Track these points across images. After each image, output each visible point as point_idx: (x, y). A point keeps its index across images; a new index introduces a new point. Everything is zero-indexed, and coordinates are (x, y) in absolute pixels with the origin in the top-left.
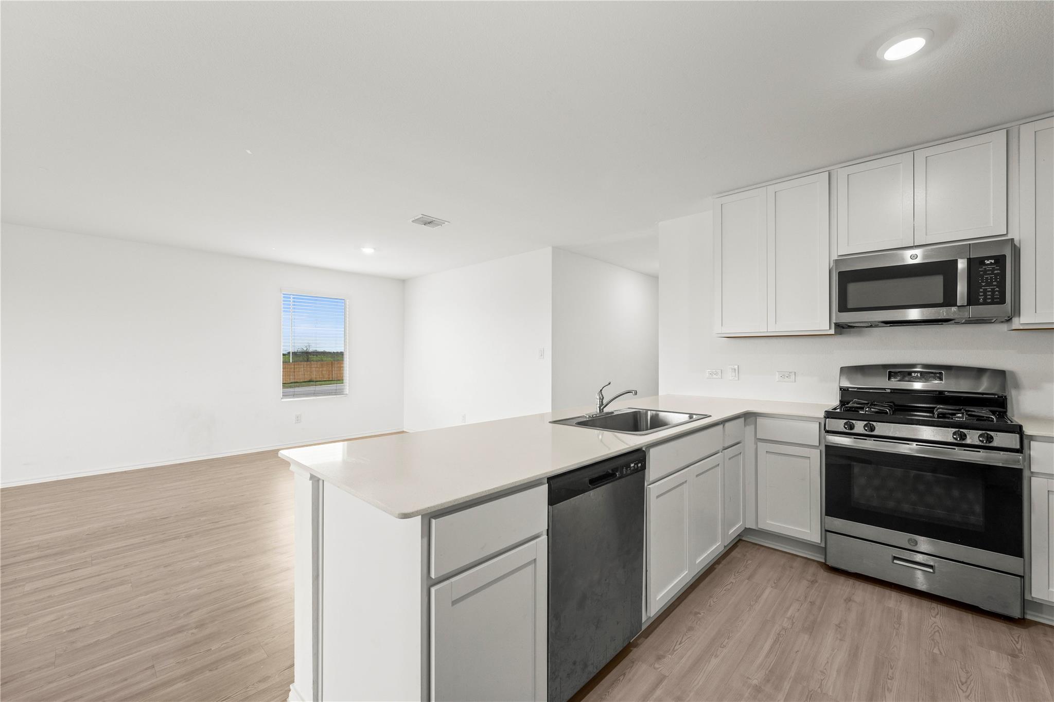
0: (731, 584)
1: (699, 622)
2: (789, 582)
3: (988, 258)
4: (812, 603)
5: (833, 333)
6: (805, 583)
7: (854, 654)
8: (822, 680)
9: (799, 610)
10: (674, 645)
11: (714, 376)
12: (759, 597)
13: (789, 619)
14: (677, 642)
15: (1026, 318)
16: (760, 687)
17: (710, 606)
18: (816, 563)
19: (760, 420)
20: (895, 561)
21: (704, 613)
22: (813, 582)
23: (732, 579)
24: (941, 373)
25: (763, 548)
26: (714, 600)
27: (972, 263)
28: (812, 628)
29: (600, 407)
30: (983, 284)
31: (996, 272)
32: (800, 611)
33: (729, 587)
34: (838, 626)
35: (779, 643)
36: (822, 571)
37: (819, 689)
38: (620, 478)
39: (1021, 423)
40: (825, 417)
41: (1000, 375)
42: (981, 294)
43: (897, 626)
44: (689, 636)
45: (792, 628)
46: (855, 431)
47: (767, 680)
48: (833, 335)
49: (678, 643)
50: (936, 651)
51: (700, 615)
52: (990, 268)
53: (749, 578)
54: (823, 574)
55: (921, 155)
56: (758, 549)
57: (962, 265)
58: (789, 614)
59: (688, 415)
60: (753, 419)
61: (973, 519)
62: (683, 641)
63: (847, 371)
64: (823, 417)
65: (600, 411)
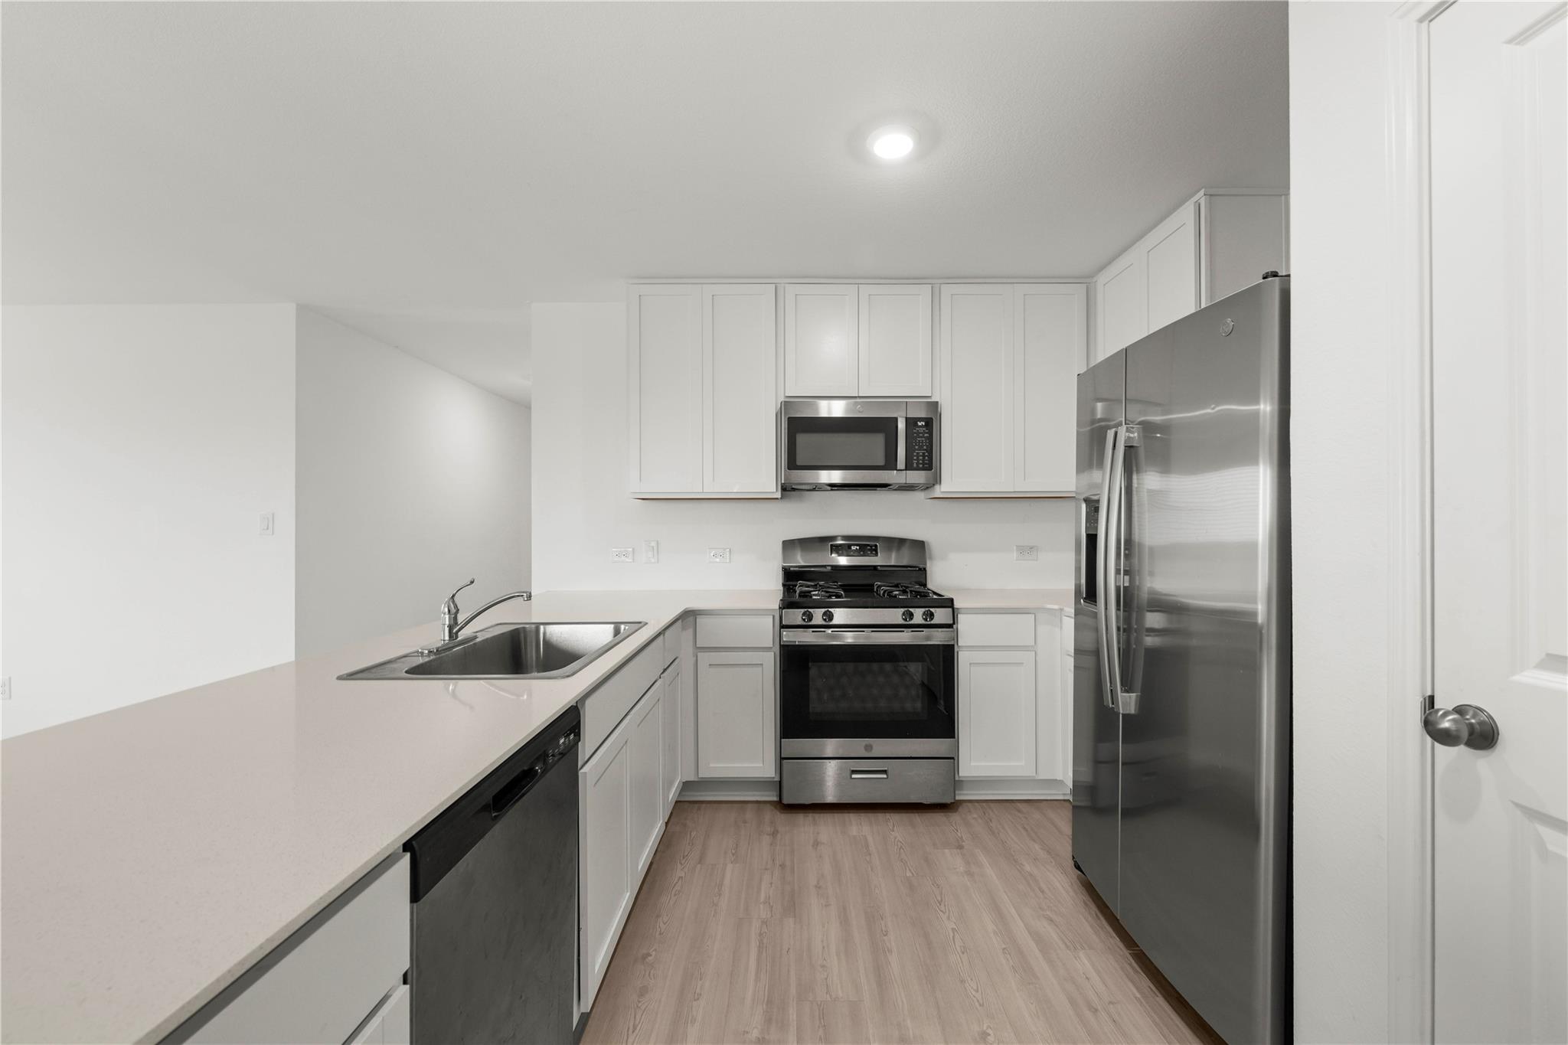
0: (680, 881)
1: (652, 972)
2: (749, 844)
3: (920, 419)
4: (783, 866)
5: (779, 496)
6: (766, 840)
7: (845, 921)
8: (826, 979)
9: (771, 884)
10: (626, 1037)
11: (623, 558)
12: (721, 885)
13: (765, 903)
14: (628, 1031)
15: (946, 487)
16: (763, 1038)
17: (660, 934)
18: (768, 805)
19: (700, 620)
20: (854, 776)
21: (655, 950)
22: (774, 834)
23: (679, 873)
24: (876, 546)
25: (704, 805)
26: (665, 920)
27: (911, 423)
28: (792, 905)
29: (451, 628)
30: (917, 447)
31: (926, 435)
32: (773, 885)
33: (678, 888)
34: (818, 887)
35: (764, 950)
36: (778, 813)
37: (828, 995)
38: (545, 772)
39: (951, 597)
40: (780, 608)
41: (919, 546)
42: (915, 458)
43: (868, 858)
44: (643, 1007)
45: (772, 916)
46: (814, 622)
47: (769, 1021)
48: (777, 499)
49: (631, 1031)
50: (909, 874)
51: (650, 958)
52: (921, 430)
53: (701, 861)
54: (781, 818)
55: (865, 290)
56: (699, 809)
57: (901, 425)
58: (763, 895)
59: (612, 626)
60: (691, 619)
61: (908, 706)
62: (637, 1022)
63: (789, 545)
64: (778, 608)
65: (450, 636)
